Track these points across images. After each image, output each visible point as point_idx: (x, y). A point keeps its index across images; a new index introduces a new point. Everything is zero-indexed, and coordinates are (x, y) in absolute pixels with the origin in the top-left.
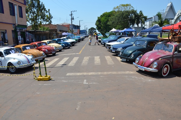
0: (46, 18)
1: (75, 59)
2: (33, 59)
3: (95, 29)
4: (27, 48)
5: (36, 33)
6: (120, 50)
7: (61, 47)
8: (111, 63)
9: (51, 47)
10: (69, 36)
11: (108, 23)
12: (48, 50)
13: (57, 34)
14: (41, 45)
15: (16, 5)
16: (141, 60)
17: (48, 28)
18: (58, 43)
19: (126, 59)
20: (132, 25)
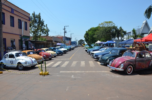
0: (44, 31)
1: (66, 63)
2: (36, 61)
3: (84, 41)
4: (31, 53)
5: (36, 42)
6: (100, 57)
7: (56, 54)
8: (93, 65)
9: (48, 53)
10: (62, 46)
11: (94, 37)
12: (46, 55)
13: (53, 44)
14: (41, 52)
15: (23, 21)
16: (113, 63)
17: (46, 39)
18: (53, 51)
19: (103, 63)
20: (113, 39)
